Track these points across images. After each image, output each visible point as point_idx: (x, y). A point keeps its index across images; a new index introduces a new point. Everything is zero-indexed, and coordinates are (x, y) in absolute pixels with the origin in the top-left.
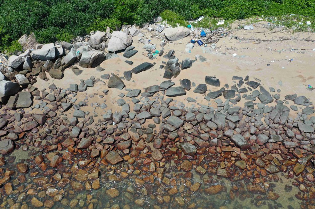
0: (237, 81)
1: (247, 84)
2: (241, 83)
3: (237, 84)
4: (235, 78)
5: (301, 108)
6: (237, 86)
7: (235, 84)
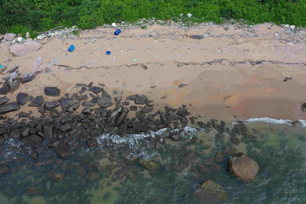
0: (80, 89)
1: (89, 90)
2: (83, 90)
3: (79, 91)
4: (78, 85)
5: (140, 107)
6: (79, 94)
7: (77, 92)
